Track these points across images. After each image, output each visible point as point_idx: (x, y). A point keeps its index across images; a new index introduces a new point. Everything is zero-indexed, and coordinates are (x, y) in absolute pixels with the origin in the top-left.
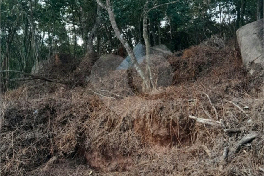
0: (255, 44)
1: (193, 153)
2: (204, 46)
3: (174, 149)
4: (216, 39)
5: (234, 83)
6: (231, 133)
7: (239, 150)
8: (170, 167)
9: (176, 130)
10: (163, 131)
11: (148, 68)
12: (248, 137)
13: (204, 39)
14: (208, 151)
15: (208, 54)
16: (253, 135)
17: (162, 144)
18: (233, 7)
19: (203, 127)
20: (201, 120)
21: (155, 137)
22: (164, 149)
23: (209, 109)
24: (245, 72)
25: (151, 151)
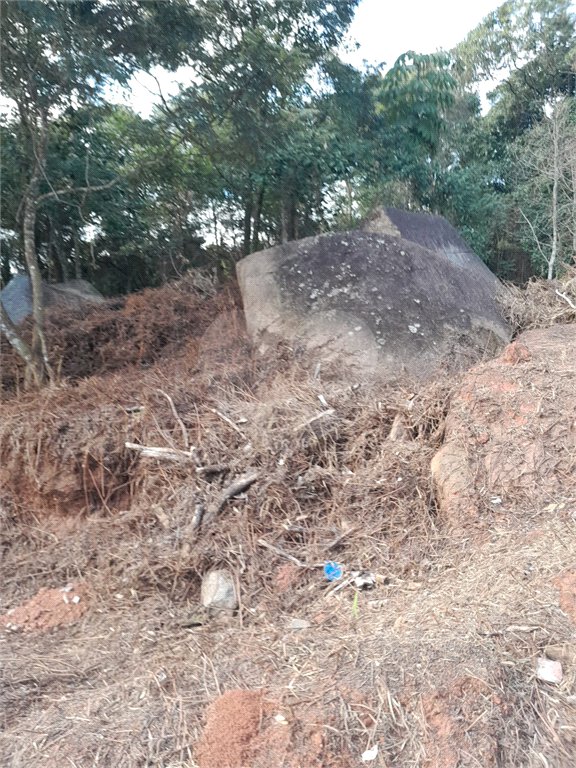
0: (269, 294)
1: (132, 525)
2: (172, 290)
3: (94, 519)
4: (197, 278)
5: (227, 371)
6: (211, 475)
7: (224, 508)
8: (79, 562)
9: (98, 478)
10: (67, 483)
11: (38, 334)
12: (242, 481)
13: (173, 275)
14: (163, 517)
15: (180, 309)
16: (252, 475)
17: (65, 511)
18: (240, 214)
19: (155, 465)
20: (153, 451)
21: (49, 497)
22: (70, 522)
23: (170, 426)
24: (250, 350)
25: (38, 529)
